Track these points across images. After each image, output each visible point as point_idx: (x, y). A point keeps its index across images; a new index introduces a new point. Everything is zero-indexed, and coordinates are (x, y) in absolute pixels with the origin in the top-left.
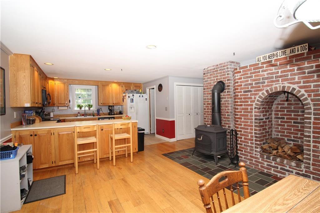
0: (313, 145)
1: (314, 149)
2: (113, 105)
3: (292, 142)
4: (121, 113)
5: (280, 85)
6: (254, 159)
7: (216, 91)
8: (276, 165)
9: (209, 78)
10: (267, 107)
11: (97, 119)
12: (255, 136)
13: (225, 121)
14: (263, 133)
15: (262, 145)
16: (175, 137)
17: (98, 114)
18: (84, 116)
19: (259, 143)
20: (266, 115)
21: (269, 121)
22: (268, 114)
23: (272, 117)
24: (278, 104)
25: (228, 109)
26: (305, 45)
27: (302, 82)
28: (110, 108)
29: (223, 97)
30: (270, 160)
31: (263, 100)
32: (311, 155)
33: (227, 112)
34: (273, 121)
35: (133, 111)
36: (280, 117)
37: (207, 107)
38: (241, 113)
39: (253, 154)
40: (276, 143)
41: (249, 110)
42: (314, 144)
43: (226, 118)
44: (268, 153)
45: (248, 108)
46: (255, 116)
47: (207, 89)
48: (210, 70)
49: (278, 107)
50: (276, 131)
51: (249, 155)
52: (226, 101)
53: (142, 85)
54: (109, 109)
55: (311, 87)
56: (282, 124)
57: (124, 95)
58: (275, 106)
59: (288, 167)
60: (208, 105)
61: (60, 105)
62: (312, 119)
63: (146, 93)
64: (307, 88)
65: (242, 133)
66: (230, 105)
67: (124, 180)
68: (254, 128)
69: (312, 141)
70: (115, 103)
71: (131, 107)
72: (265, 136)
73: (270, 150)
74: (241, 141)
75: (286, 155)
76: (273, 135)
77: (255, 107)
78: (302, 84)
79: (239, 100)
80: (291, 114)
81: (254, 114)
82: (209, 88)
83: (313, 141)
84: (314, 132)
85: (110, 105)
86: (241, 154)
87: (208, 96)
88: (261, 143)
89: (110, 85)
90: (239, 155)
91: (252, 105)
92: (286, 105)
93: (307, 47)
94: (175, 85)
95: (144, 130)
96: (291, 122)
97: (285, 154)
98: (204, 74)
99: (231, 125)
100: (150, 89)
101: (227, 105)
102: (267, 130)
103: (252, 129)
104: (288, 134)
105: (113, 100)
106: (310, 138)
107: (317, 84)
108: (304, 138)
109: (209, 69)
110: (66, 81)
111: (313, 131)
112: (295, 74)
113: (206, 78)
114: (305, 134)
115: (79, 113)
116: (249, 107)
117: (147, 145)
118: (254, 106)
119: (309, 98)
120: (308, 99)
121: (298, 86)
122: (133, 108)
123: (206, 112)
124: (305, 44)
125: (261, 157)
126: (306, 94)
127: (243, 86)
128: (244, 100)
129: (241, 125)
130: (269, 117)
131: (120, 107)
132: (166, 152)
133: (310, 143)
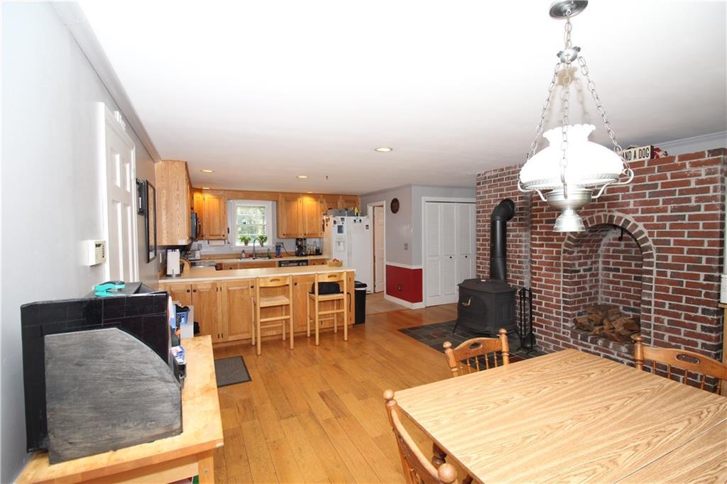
0: (655, 318)
1: (656, 324)
2: (305, 237)
3: (631, 313)
4: (318, 252)
5: (605, 213)
6: (561, 341)
7: (498, 218)
8: (597, 351)
9: (486, 192)
10: (588, 249)
11: (277, 264)
12: (564, 301)
13: (515, 272)
14: (579, 296)
15: (577, 317)
16: (422, 301)
17: (278, 254)
18: (253, 258)
19: (570, 312)
20: (585, 264)
21: (592, 275)
22: (589, 262)
23: (598, 268)
24: (610, 245)
25: (521, 251)
26: (645, 148)
27: (640, 210)
28: (300, 243)
29: (511, 228)
30: (587, 341)
31: (578, 237)
32: (652, 335)
33: (519, 257)
34: (600, 274)
35: (342, 249)
36: (613, 267)
37: (482, 245)
38: (541, 258)
39: (559, 331)
40: (600, 313)
41: (554, 255)
42: (657, 316)
43: (517, 267)
44: (584, 330)
45: (553, 251)
46: (565, 265)
47: (484, 212)
48: (489, 177)
49: (609, 249)
50: (605, 293)
51: (553, 333)
52: (517, 236)
53: (359, 199)
54: (297, 244)
55: (653, 219)
56: (616, 280)
57: (325, 218)
58: (605, 247)
59: (616, 354)
60: (484, 243)
61: (211, 238)
62: (655, 272)
63: (366, 214)
64: (648, 221)
65: (543, 295)
66: (524, 244)
67: (336, 366)
68: (561, 286)
69: (653, 311)
70: (308, 234)
71: (339, 242)
72: (584, 301)
73: (589, 326)
74: (540, 309)
75: (613, 335)
76: (600, 299)
77: (564, 250)
78: (639, 214)
79: (537, 237)
80: (631, 264)
81: (562, 261)
82: (487, 211)
83: (655, 310)
84: (657, 296)
85: (299, 237)
86: (539, 332)
87: (484, 226)
88: (574, 312)
89: (299, 200)
90: (536, 333)
91: (559, 246)
92: (622, 247)
93: (649, 152)
94: (423, 202)
95: (365, 285)
96: (629, 278)
97: (613, 332)
98: (479, 184)
99: (525, 281)
100: (374, 207)
101: (518, 243)
102: (588, 290)
103: (558, 289)
104: (625, 299)
105: (304, 230)
106: (651, 305)
107: (663, 216)
108: (642, 306)
109: (487, 175)
110: (222, 193)
111: (655, 294)
112: (629, 197)
113: (481, 191)
114: (643, 299)
115: (243, 251)
116: (555, 250)
117: (370, 313)
118: (563, 247)
119: (650, 239)
120: (648, 240)
121: (633, 217)
122: (341, 243)
123: (480, 254)
124: (645, 146)
125: (572, 337)
126: (646, 231)
127: (544, 212)
128: (545, 236)
129: (541, 280)
130: (592, 268)
131: (317, 240)
132: (406, 327)
133: (650, 313)
